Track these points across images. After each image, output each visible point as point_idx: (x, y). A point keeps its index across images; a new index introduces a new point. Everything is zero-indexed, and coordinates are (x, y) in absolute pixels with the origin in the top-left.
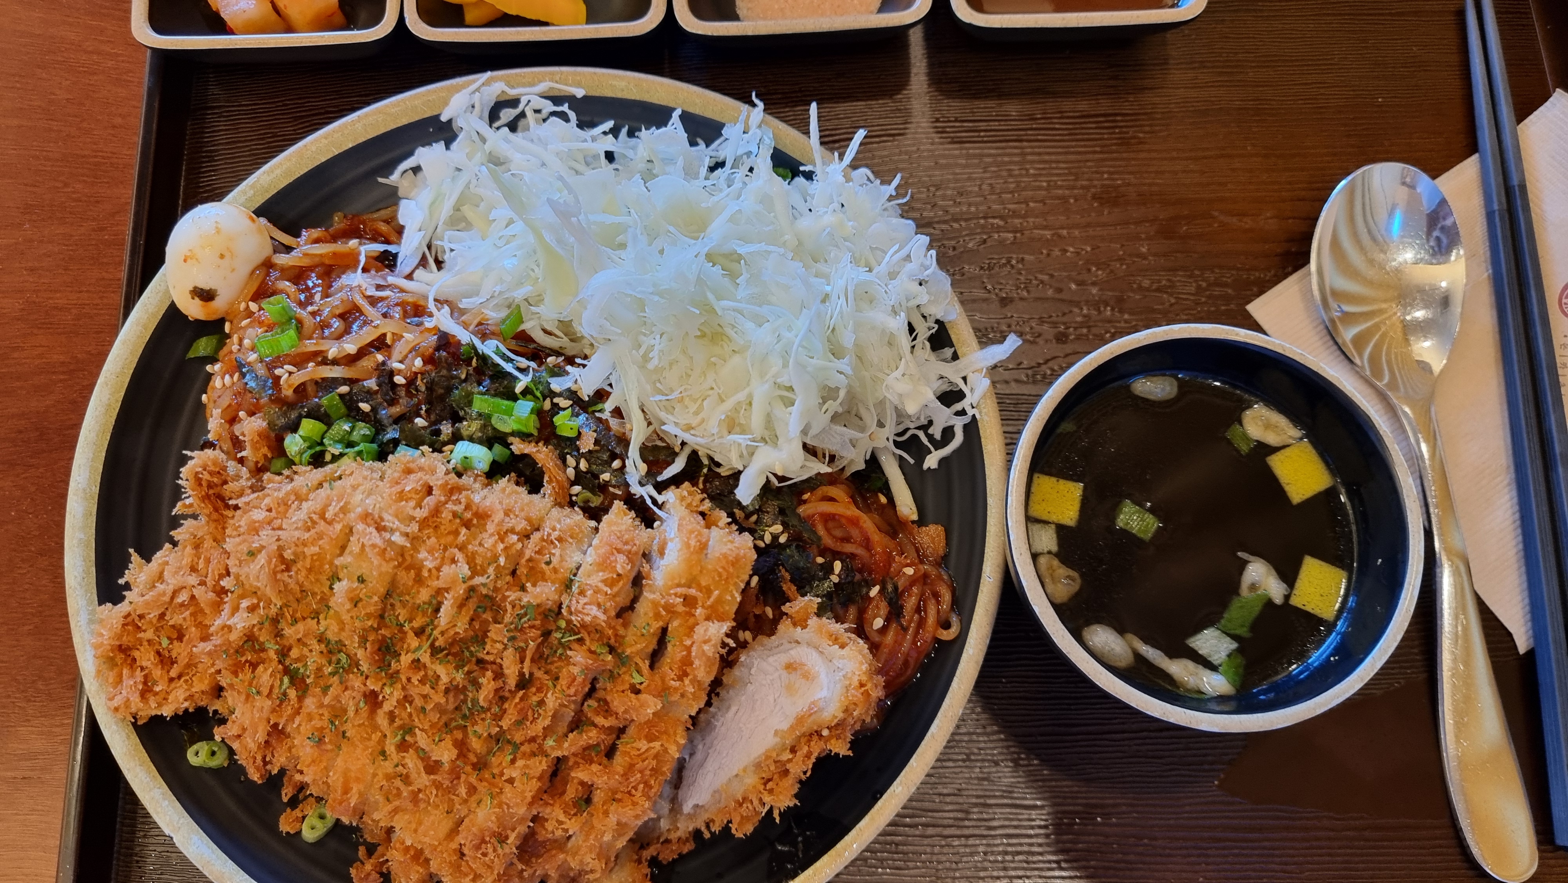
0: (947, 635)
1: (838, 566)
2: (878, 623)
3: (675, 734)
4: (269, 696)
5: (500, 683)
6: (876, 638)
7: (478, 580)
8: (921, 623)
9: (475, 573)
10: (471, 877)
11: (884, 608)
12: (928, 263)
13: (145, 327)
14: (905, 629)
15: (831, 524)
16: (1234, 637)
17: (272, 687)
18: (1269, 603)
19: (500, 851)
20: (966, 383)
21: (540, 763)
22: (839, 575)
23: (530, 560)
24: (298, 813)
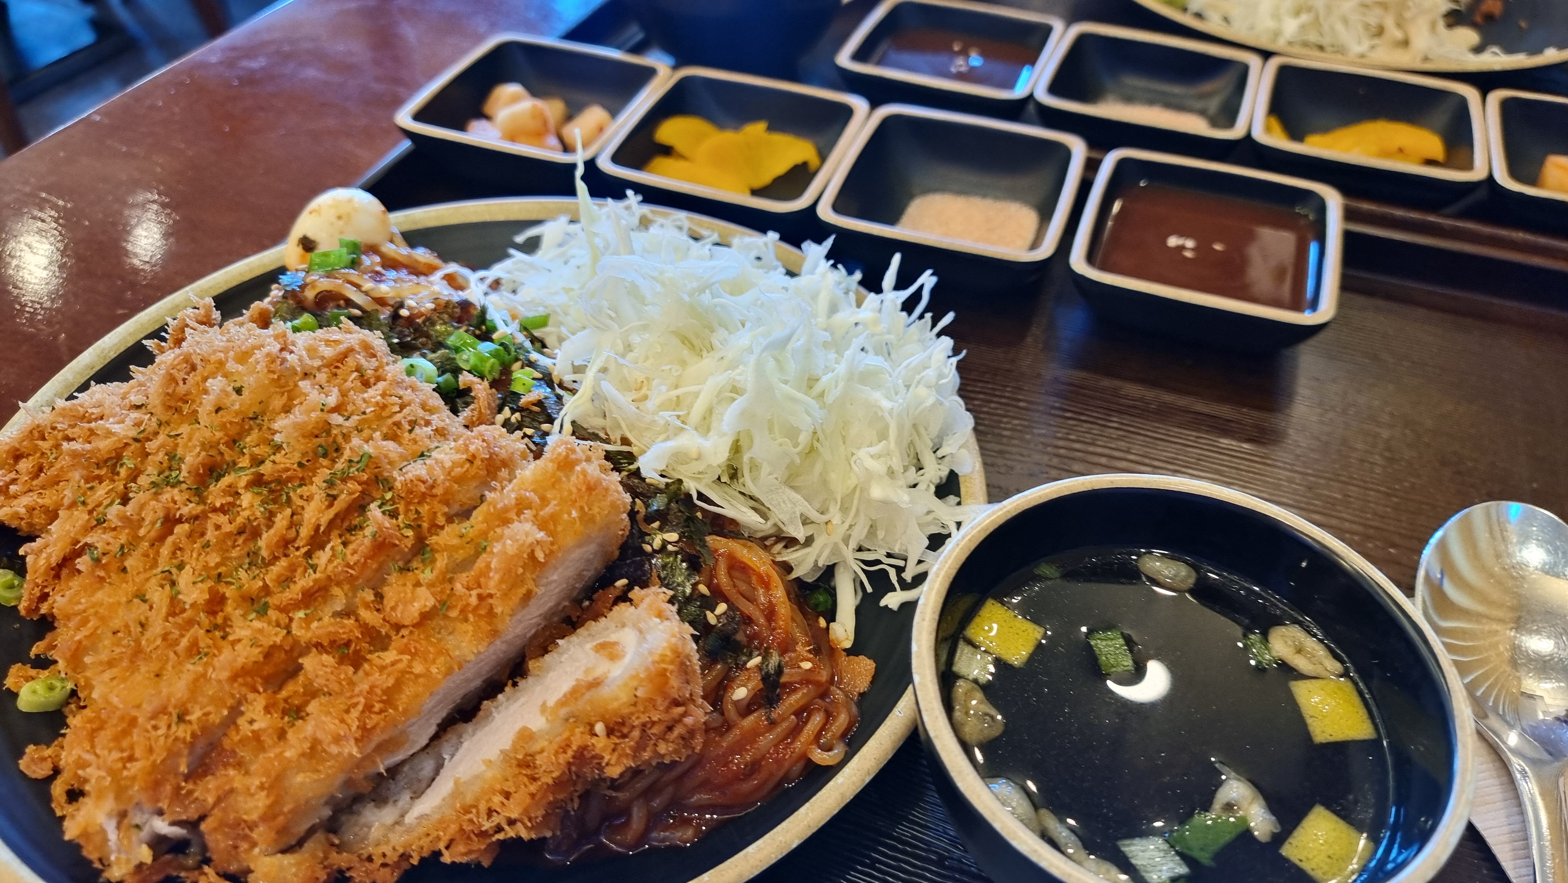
0: (820, 757)
1: (722, 608)
2: (740, 693)
3: (434, 662)
4: (90, 512)
5: (292, 534)
6: (731, 712)
7: (336, 419)
8: (795, 731)
9: (337, 409)
10: (125, 755)
11: (756, 682)
12: (946, 371)
13: (251, 271)
14: (773, 724)
15: (736, 574)
16: (1185, 857)
17: (99, 505)
18: (1246, 835)
19: (174, 728)
20: (958, 529)
21: (276, 634)
22: (718, 617)
23: (398, 424)
24: (33, 672)
